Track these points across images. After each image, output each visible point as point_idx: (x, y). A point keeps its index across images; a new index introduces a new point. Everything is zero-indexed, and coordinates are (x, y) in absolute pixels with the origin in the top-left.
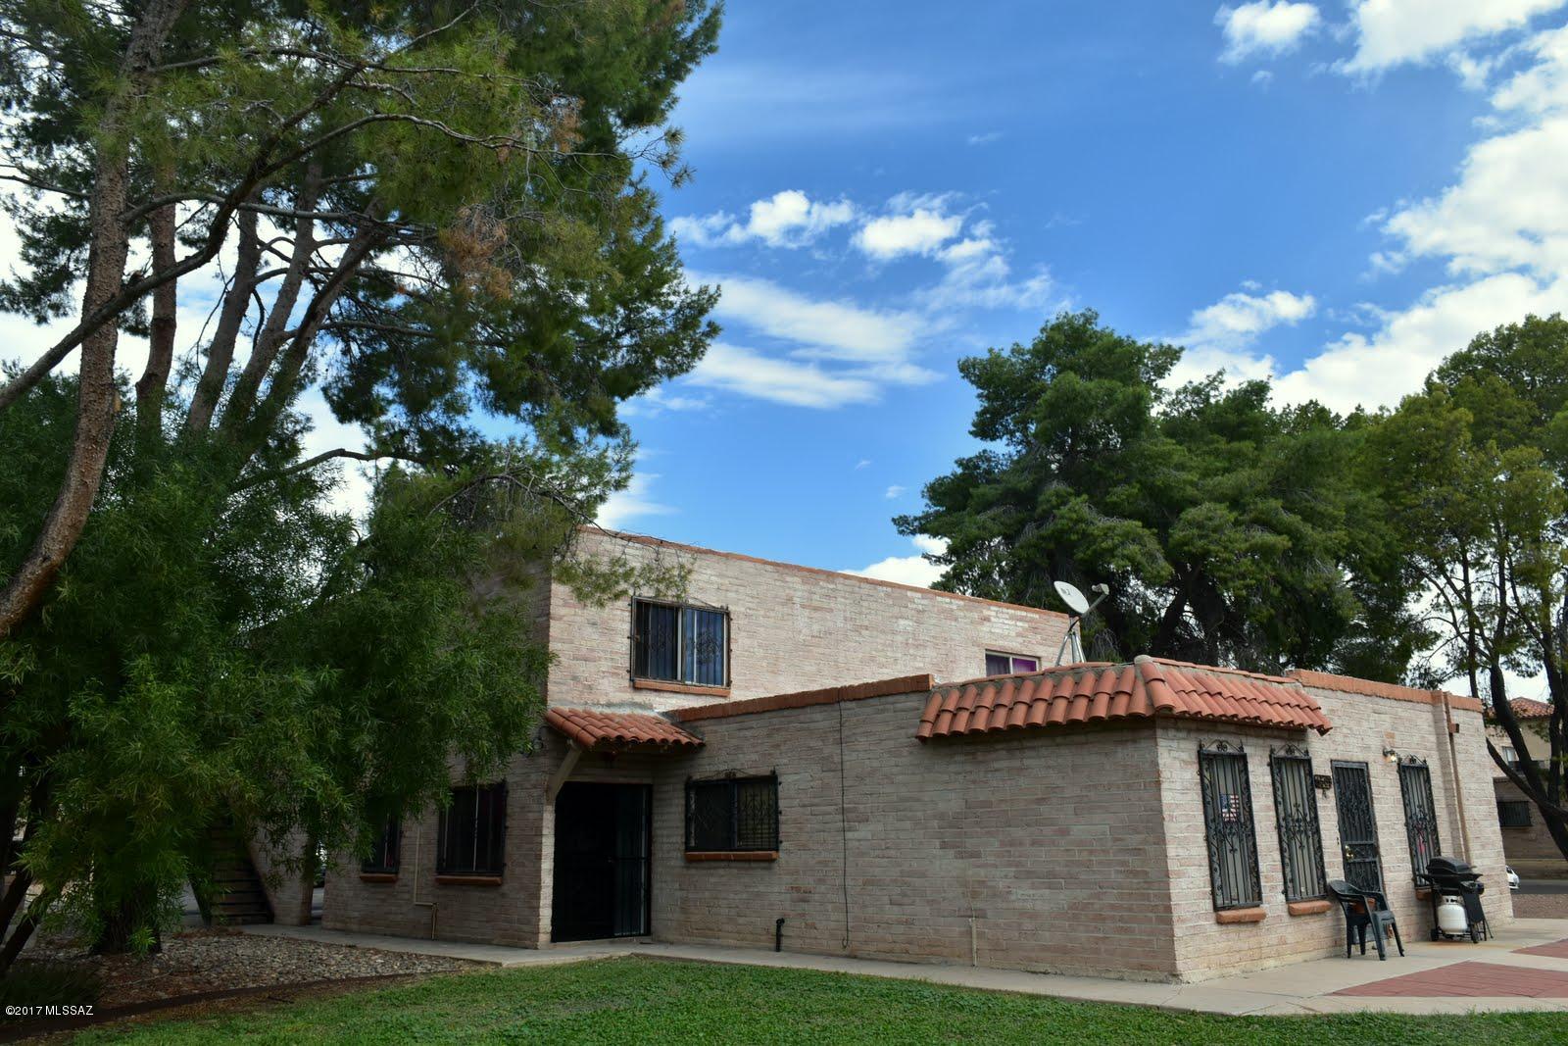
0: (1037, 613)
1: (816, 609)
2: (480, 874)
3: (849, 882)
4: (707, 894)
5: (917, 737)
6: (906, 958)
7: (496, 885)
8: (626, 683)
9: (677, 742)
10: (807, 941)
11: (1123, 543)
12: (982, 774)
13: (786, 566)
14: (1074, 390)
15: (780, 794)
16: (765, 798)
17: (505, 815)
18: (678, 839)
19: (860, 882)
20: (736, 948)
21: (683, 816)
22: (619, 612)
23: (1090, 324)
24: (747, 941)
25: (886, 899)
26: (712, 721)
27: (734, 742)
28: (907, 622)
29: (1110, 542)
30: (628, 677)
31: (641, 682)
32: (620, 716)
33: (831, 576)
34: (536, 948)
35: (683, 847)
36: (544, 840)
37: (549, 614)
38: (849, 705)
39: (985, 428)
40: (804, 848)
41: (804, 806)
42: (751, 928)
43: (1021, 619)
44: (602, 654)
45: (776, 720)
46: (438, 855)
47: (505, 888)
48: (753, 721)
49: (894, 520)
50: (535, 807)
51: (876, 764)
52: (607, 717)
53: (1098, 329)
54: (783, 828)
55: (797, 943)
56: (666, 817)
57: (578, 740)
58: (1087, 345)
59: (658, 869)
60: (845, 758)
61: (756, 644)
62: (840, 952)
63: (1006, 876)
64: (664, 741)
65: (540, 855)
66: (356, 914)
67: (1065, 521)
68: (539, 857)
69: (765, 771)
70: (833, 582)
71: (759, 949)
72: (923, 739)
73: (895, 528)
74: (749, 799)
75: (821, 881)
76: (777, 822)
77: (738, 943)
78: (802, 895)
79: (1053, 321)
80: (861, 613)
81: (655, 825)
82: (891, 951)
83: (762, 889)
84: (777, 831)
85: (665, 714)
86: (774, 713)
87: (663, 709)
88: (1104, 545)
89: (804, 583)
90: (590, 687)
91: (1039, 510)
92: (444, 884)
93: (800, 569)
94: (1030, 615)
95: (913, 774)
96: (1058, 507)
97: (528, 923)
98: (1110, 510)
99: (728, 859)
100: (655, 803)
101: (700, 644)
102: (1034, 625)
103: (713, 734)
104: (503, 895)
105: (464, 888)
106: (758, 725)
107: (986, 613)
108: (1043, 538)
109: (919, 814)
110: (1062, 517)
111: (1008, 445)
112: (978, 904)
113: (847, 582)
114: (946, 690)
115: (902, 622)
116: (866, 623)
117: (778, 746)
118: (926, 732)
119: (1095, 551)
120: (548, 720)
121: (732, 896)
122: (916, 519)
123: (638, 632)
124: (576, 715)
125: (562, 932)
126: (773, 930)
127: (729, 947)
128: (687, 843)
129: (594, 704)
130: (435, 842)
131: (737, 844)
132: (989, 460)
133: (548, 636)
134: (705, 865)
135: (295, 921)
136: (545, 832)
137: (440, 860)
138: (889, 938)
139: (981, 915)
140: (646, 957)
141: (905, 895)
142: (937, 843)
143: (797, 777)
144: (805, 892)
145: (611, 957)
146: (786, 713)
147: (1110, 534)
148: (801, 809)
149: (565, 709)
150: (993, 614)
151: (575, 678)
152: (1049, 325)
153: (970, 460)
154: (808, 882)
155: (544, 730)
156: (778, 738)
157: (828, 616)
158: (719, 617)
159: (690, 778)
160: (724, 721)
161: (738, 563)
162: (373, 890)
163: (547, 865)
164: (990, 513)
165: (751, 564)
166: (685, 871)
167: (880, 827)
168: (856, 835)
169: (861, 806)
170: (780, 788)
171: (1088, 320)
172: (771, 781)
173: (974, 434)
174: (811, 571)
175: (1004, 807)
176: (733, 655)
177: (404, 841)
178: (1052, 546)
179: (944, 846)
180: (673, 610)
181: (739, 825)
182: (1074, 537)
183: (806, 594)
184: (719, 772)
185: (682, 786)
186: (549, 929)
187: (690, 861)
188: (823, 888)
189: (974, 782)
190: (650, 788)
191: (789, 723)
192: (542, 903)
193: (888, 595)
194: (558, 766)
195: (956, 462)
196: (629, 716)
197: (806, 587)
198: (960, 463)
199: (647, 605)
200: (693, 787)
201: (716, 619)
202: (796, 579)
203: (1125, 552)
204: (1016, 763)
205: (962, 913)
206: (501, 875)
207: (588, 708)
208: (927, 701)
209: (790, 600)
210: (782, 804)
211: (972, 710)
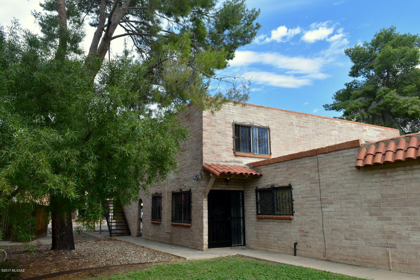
0: (383, 128)
1: (301, 127)
2: (184, 223)
3: (325, 229)
4: (266, 231)
5: (356, 167)
6: (354, 263)
7: (189, 227)
8: (232, 154)
9: (251, 174)
10: (308, 252)
11: (411, 105)
12: (390, 183)
13: (290, 112)
14: (390, 52)
15: (293, 193)
16: (287, 195)
17: (191, 202)
18: (254, 210)
19: (330, 229)
20: (278, 253)
21: (255, 202)
22: (228, 128)
23: (393, 31)
24: (281, 251)
25: (343, 237)
26: (264, 166)
27: (273, 173)
28: (336, 132)
29: (406, 105)
30: (233, 151)
31: (238, 153)
32: (230, 165)
33: (306, 115)
34: (203, 251)
35: (256, 214)
36: (204, 211)
37: (202, 129)
38: (321, 156)
39: (354, 73)
40: (304, 214)
41: (304, 198)
42: (284, 246)
43: (378, 130)
44: (223, 144)
45: (290, 164)
46: (172, 216)
47: (192, 228)
48: (280, 165)
49: (323, 106)
50: (200, 199)
51: (335, 180)
52: (225, 166)
53: (396, 33)
54: (295, 207)
55: (303, 253)
56: (249, 202)
57: (213, 174)
58: (392, 39)
59: (247, 221)
60: (320, 178)
61: (280, 139)
62: (322, 257)
63: (406, 229)
64: (246, 174)
65: (203, 216)
66: (151, 234)
67: (388, 99)
68: (202, 217)
69: (286, 184)
70: (307, 117)
71: (287, 254)
72: (358, 168)
73: (324, 109)
74: (280, 195)
75: (313, 228)
76: (292, 204)
77: (279, 251)
78: (305, 234)
79: (379, 32)
80: (318, 128)
81: (245, 205)
82: (347, 260)
83: (287, 230)
84: (292, 208)
85: (247, 165)
86: (289, 162)
87: (246, 163)
88: (404, 106)
89: (296, 118)
90: (219, 156)
91: (377, 97)
92: (174, 226)
93: (295, 113)
94: (381, 129)
95: (353, 183)
96: (385, 95)
97: (200, 241)
98: (405, 94)
99: (273, 218)
100: (245, 197)
101: (259, 140)
102: (383, 133)
103: (264, 171)
104: (192, 231)
105: (180, 227)
106: (282, 166)
107: (365, 128)
108: (379, 106)
109: (358, 200)
110: (387, 98)
111: (363, 77)
112: (391, 242)
113: (313, 117)
114: (368, 145)
115: (334, 132)
116: (321, 132)
117: (291, 174)
118: (360, 164)
119: (400, 109)
120: (203, 167)
121: (275, 233)
122: (331, 105)
123: (236, 135)
124: (213, 165)
125: (212, 245)
126: (293, 247)
127: (275, 253)
128: (257, 212)
129: (220, 161)
130: (171, 211)
131: (276, 212)
132: (356, 83)
133: (202, 137)
134: (265, 220)
135: (136, 235)
136: (204, 208)
137: (172, 217)
138: (346, 254)
139: (393, 247)
140: (242, 256)
141: (353, 236)
142: (368, 213)
143: (299, 186)
144: (306, 232)
145: (229, 256)
146: (294, 161)
147: (406, 102)
148: (302, 199)
149: (210, 163)
150: (368, 129)
151: (213, 152)
152: (377, 34)
153: (350, 83)
154: (307, 228)
155: (202, 171)
156: (291, 171)
157: (306, 129)
158: (266, 130)
159: (257, 188)
160: (269, 166)
161: (272, 111)
162: (154, 226)
163: (205, 220)
164: (359, 99)
165: (276, 111)
166: (257, 223)
167: (339, 206)
168: (327, 209)
169: (329, 197)
170: (293, 191)
171: (392, 30)
172: (289, 188)
173: (350, 75)
174: (300, 113)
175: (403, 197)
176: (271, 144)
177: (162, 211)
178: (383, 108)
179: (371, 215)
180: (249, 127)
181: (277, 205)
182: (392, 105)
183: (298, 122)
184: (268, 185)
185: (254, 191)
186: (207, 243)
187: (259, 219)
188: (313, 231)
189: (386, 186)
190: (243, 192)
191: (296, 164)
192: (204, 234)
193: (328, 122)
194: (208, 184)
195: (345, 84)
196: (233, 165)
197: (298, 119)
198: (346, 85)
199: (239, 126)
200: (258, 191)
201: (264, 130)
202: (294, 116)
203: (413, 108)
204: (410, 176)
205: (383, 246)
206: (191, 223)
207: (218, 163)
208: (359, 151)
209: (292, 124)
210: (294, 197)
211: (384, 153)
